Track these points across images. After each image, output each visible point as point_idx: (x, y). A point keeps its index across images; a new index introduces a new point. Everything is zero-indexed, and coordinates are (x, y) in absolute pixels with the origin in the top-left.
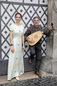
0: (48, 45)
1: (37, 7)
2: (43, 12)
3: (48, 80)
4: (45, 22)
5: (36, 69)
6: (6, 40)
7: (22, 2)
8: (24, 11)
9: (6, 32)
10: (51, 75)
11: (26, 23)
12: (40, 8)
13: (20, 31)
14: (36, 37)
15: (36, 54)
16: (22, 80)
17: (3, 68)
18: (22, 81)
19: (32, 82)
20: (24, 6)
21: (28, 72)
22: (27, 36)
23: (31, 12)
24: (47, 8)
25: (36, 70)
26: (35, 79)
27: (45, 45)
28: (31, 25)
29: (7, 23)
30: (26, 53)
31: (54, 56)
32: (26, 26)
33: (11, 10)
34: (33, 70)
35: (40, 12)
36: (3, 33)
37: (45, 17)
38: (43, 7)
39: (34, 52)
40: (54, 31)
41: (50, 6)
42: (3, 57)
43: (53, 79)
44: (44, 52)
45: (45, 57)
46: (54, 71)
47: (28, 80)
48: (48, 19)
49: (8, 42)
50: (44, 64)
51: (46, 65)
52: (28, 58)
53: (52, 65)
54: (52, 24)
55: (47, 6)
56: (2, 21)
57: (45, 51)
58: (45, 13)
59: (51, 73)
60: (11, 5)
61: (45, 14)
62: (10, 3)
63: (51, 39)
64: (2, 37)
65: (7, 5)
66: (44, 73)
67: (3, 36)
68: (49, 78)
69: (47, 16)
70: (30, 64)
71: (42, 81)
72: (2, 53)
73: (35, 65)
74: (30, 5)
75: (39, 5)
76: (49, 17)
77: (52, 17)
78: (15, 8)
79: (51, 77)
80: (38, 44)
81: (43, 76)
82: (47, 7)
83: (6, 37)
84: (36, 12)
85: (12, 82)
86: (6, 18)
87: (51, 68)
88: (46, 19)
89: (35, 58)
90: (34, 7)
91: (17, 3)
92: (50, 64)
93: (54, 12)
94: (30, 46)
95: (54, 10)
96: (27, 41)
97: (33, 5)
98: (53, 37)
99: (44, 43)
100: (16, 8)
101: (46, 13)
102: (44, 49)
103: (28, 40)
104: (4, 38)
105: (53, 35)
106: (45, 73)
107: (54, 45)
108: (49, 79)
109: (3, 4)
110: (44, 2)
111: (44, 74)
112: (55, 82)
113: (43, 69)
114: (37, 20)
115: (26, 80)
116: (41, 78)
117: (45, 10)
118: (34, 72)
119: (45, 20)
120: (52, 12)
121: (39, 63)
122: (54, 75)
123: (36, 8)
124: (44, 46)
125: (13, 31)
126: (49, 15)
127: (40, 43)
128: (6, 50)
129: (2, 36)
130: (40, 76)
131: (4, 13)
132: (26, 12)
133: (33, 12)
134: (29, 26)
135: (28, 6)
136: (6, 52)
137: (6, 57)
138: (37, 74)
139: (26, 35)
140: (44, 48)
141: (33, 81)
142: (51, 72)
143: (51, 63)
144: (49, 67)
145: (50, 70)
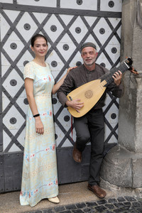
0: (122, 116)
1: (95, 18)
2: (109, 32)
4: (114, 58)
5: (91, 177)
6: (13, 102)
7: (54, 5)
8: (60, 29)
9: (13, 83)
10: (132, 194)
12: (102, 20)
14: (89, 94)
17: (6, 174)
21: (71, 185)
23: (78, 30)
24: (119, 19)
26: (89, 204)
27: (117, 114)
28: (79, 64)
29: (17, 60)
30: (67, 136)
31: (137, 145)
33: (27, 27)
35: (102, 31)
36: (6, 84)
37: (115, 42)
38: (111, 19)
40: (139, 80)
41: (128, 16)
42: (5, 147)
43: (136, 205)
44: (113, 132)
45: (115, 145)
46: (137, 182)
48: (122, 48)
49: (18, 108)
50: (112, 163)
51: (117, 167)
52: (70, 147)
53: (132, 166)
55: (119, 15)
56: (5, 53)
57: (116, 131)
58: (114, 33)
59: (133, 188)
60: (26, 15)
61: (114, 37)
62: (23, 9)
63: (129, 100)
64: (3, 94)
65: (17, 13)
66: (112, 188)
68: (127, 201)
69: (120, 40)
70: (77, 164)
72: (5, 134)
74: (76, 13)
75: (99, 14)
76: (125, 43)
77: (132, 44)
78: (37, 22)
79: (131, 199)
81: (108, 195)
82: (121, 17)
83: (13, 96)
84: (91, 32)
86: (14, 46)
87: (131, 175)
88: (118, 49)
89: (90, 149)
90: (86, 17)
91: (41, 10)
92: (129, 166)
95: (138, 24)
97: (83, 14)
99: (114, 109)
100: (40, 22)
101: (119, 32)
102: (113, 126)
103: (69, 103)
104: (9, 97)
105: (136, 89)
106: (115, 189)
107: (138, 116)
108: (124, 207)
109: (6, 11)
110: (111, 4)
111: (113, 192)
113: (110, 178)
115: (62, 208)
116: (103, 201)
117: (114, 27)
119: (114, 50)
120: (132, 30)
121: (99, 161)
122: (140, 195)
123: (91, 20)
124: (113, 116)
126: (126, 39)
128: (13, 129)
130: (102, 195)
131: (8, 35)
132: (66, 31)
133: (85, 30)
135: (72, 17)
136: (14, 133)
137: (14, 145)
140: (113, 123)
141: (82, 209)
142: (130, 187)
143: (131, 163)
144: (127, 173)
145: (128, 182)
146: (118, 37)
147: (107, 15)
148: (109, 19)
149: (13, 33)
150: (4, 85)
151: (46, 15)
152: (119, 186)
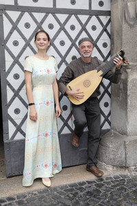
0: (114, 104)
1: (88, 16)
2: (100, 28)
3: (118, 185)
4: (105, 51)
5: (90, 159)
6: (16, 94)
7: (51, 6)
8: (57, 27)
9: (16, 77)
10: (126, 173)
11: (63, 54)
12: (94, 18)
13: (48, 71)
14: (87, 83)
15: (88, 124)
16: (57, 185)
17: (13, 160)
18: (58, 189)
19: (81, 189)
20: (57, 15)
22: (66, 83)
23: (73, 28)
24: (109, 17)
25: (91, 162)
26: (89, 182)
27: (109, 102)
28: (74, 58)
29: (19, 56)
30: (66, 124)
31: (129, 129)
32: (63, 60)
33: (27, 25)
34: (83, 161)
35: (94, 28)
36: (10, 78)
37: (105, 38)
38: (101, 17)
39: (82, 118)
40: (128, 71)
41: (117, 14)
42: (10, 135)
43: (130, 181)
44: (106, 120)
45: (108, 130)
46: (131, 162)
47: (72, 186)
48: (112, 43)
49: (21, 99)
50: (107, 146)
51: (112, 149)
52: (69, 134)
53: (125, 148)
54: (122, 51)
55: (108, 13)
56: (8, 50)
57: (109, 118)
58: (105, 30)
59: (126, 167)
60: (26, 14)
61: (105, 33)
62: (24, 10)
63: (121, 89)
64: (8, 88)
66: (108, 168)
67: (10, 85)
68: (121, 178)
69: (110, 36)
70: (74, 148)
71: (104, 188)
72: (10, 124)
73: (87, 151)
74: (70, 13)
75: (90, 13)
76: (115, 38)
77: (121, 39)
78: (36, 21)
79: (125, 176)
80: (91, 102)
81: (105, 174)
82: (110, 15)
83: (16, 88)
84: (84, 29)
85: (35, 191)
86: (16, 43)
87: (124, 156)
88: (109, 44)
89: (87, 135)
90: (79, 16)
91: (39, 10)
92: (122, 148)
93: (125, 26)
94: (73, 105)
95: (126, 21)
96: (66, 94)
97: (77, 13)
98: (125, 83)
99: (106, 98)
100: (39, 21)
101: (108, 29)
102: (106, 114)
103: (69, 92)
104: (13, 90)
105: (126, 79)
106: (111, 169)
107: (129, 103)
108: (120, 183)
109: (8, 12)
110: (101, 4)
111: (109, 171)
112: (134, 189)
113: (106, 159)
114: (88, 47)
115: (66, 186)
116: (102, 180)
117: (105, 24)
118: (85, 166)
119: (105, 45)
120: (121, 26)
121: (96, 145)
122: (133, 173)
123: (84, 18)
124: (106, 105)
125: (32, 73)
126: (115, 34)
127: (96, 98)
128: (18, 119)
129: (7, 86)
130: (100, 175)
131: (11, 33)
132: (62, 28)
133: (78, 28)
134: (69, 60)
135: (67, 16)
136: (18, 122)
137: (19, 133)
138: (92, 172)
139: (63, 82)
140: (106, 110)
141: (83, 187)
142: (124, 167)
143: (125, 145)
144: (121, 154)
145: (122, 162)
146: (108, 33)
147: (98, 14)
148: (100, 17)
149: (15, 32)
150: (8, 79)
151: (44, 14)
152: (114, 166)
